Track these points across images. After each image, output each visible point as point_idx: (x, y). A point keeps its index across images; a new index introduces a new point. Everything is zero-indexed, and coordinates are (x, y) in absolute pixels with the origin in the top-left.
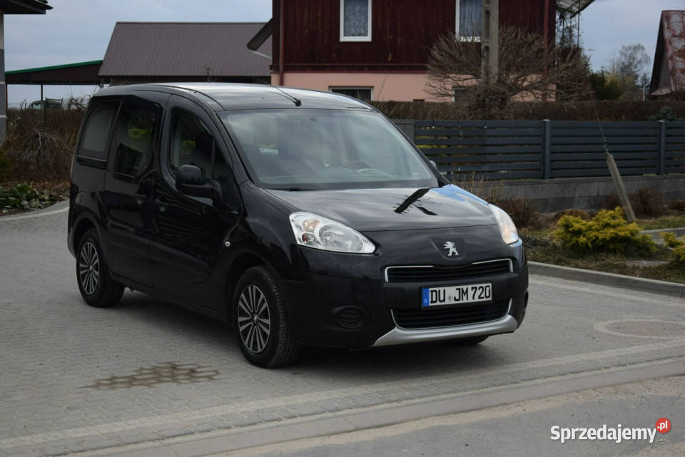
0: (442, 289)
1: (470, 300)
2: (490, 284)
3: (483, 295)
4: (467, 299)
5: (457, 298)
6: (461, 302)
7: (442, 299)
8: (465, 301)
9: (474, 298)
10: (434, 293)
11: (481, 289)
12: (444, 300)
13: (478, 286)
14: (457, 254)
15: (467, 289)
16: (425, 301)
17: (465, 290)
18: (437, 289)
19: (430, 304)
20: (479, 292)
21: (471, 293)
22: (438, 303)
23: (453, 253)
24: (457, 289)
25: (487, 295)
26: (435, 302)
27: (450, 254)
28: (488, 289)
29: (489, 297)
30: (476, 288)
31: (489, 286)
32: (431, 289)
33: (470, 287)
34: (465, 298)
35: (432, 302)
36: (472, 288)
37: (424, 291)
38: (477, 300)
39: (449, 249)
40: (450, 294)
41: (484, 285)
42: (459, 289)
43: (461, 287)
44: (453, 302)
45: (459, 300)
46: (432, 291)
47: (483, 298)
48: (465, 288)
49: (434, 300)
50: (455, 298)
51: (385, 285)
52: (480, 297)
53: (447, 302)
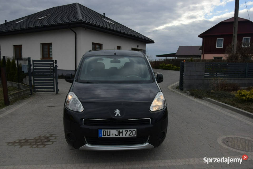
0: (109, 130)
1: (124, 136)
2: (136, 130)
3: (131, 134)
4: (122, 135)
5: (117, 134)
6: (119, 136)
7: (109, 134)
8: (121, 136)
9: (126, 135)
10: (105, 132)
11: (130, 132)
12: (110, 135)
13: (129, 130)
14: (120, 115)
15: (122, 131)
16: (100, 135)
17: (121, 131)
18: (106, 130)
19: (103, 136)
20: (129, 133)
21: (124, 133)
22: (106, 136)
23: (118, 115)
24: (117, 131)
25: (134, 134)
26: (105, 135)
27: (116, 115)
28: (134, 132)
29: (135, 135)
30: (127, 131)
31: (135, 130)
32: (103, 130)
33: (124, 130)
34: (121, 135)
35: (103, 135)
36: (125, 131)
37: (99, 131)
38: (127, 136)
39: (116, 113)
40: (113, 133)
41: (132, 130)
42: (118, 131)
43: (119, 130)
44: (115, 136)
45: (118, 135)
46: (103, 131)
47: (131, 135)
48: (121, 130)
49: (105, 134)
50: (115, 134)
51: (82, 126)
52: (129, 135)
53: (111, 136)
